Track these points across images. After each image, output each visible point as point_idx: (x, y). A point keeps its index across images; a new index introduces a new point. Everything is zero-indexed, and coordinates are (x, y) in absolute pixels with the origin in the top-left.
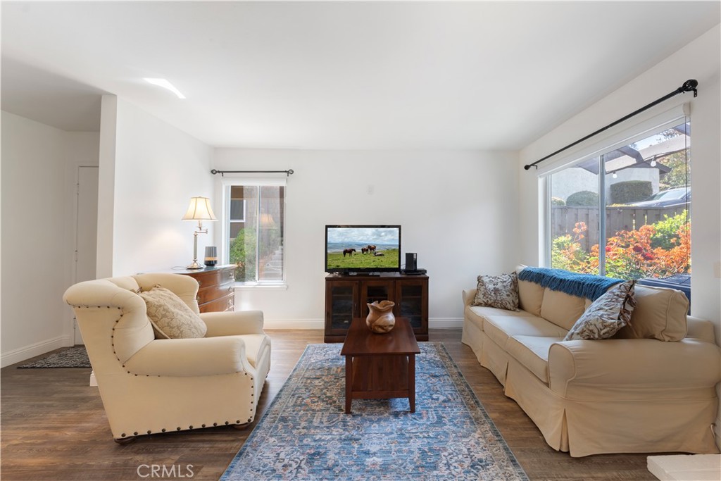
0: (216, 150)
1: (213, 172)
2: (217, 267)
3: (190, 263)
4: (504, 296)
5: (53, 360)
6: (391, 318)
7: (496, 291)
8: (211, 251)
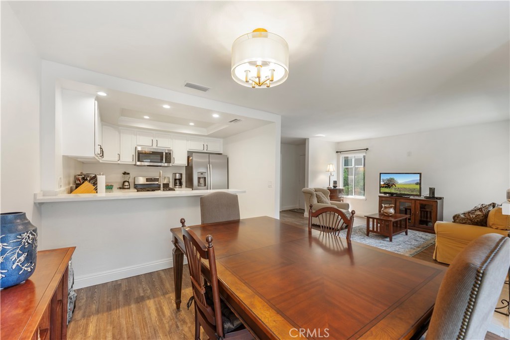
0: (338, 143)
1: (337, 152)
2: (337, 188)
3: (328, 186)
5: (296, 210)
6: (392, 211)
8: (335, 182)
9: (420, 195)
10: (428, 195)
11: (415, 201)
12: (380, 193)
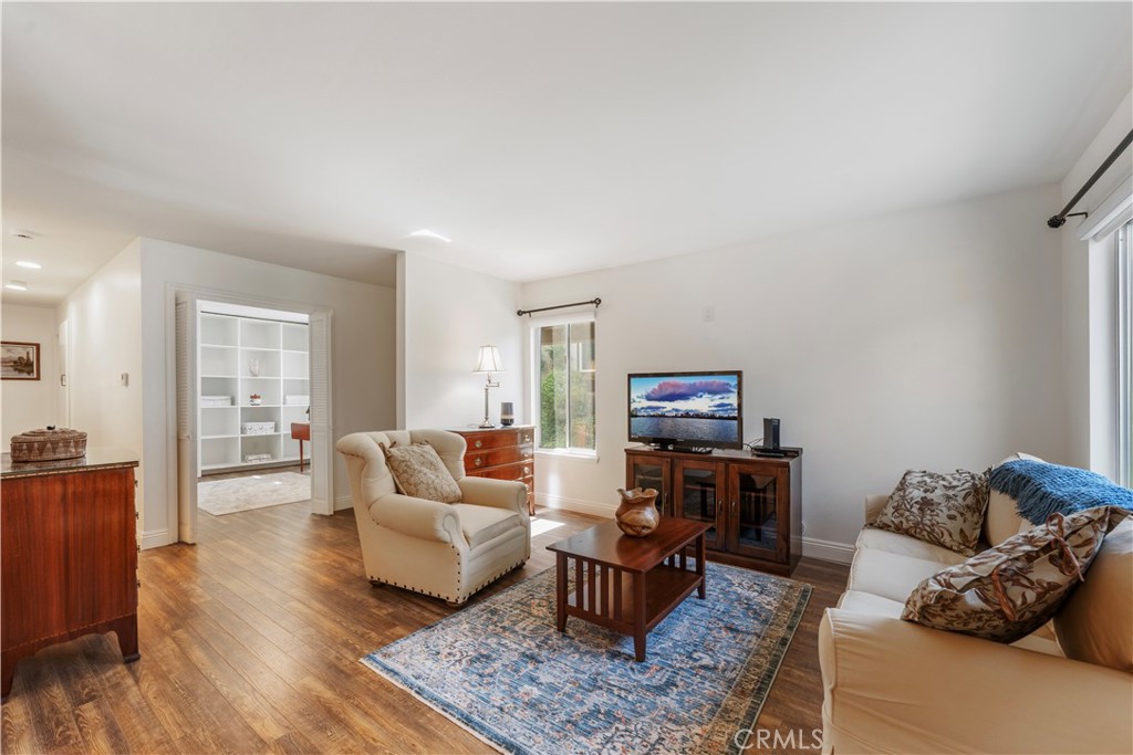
0: (524, 286)
1: (519, 313)
2: (513, 426)
4: (942, 518)
6: (652, 515)
7: (926, 504)
8: (507, 408)
9: (739, 446)
10: (761, 444)
11: (727, 466)
12: (631, 439)
